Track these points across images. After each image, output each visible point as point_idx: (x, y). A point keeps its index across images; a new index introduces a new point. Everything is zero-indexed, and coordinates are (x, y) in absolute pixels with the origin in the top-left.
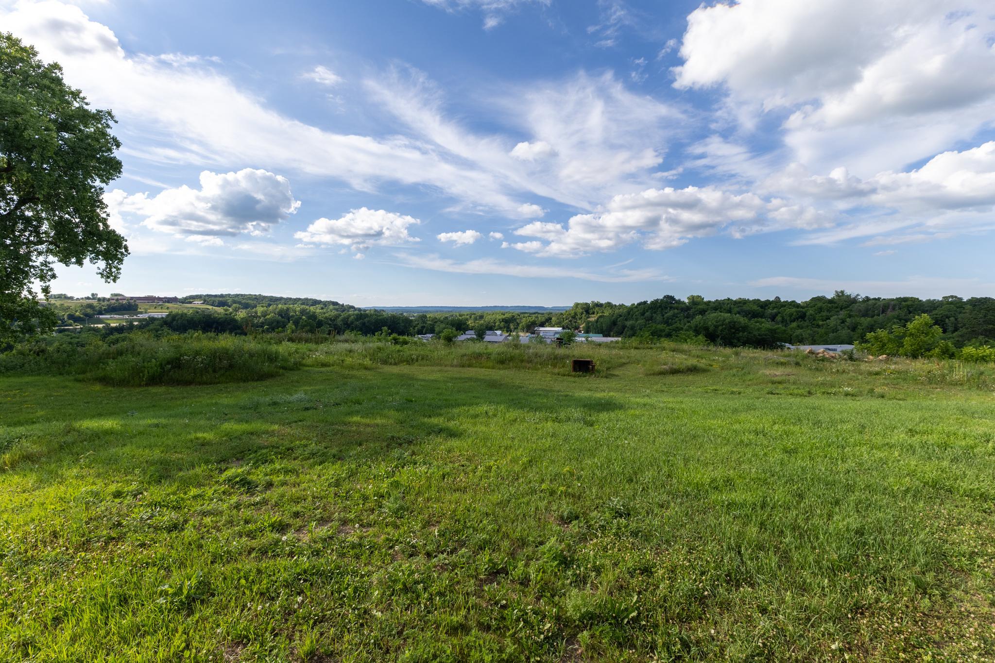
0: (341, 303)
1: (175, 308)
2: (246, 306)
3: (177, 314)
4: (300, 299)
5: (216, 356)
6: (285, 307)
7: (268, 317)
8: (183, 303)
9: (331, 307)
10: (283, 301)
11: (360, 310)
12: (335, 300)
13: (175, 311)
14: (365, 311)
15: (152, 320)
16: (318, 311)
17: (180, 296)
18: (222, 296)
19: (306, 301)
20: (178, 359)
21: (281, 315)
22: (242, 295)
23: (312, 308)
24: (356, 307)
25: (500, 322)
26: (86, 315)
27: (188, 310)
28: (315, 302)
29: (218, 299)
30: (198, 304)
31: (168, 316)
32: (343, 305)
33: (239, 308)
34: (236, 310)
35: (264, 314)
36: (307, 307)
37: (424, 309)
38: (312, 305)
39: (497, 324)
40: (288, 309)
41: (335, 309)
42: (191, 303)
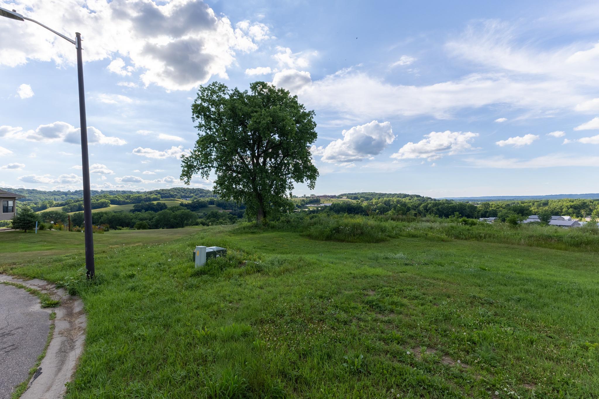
0: (422, 196)
1: (335, 201)
2: (367, 199)
3: (336, 204)
4: (396, 194)
5: (355, 227)
7: (378, 205)
8: (338, 198)
9: (416, 198)
10: (386, 196)
11: (435, 200)
12: (418, 194)
13: (335, 202)
14: (439, 200)
15: (326, 207)
16: (407, 201)
17: (337, 195)
18: (355, 194)
19: (399, 196)
20: (338, 228)
21: (386, 204)
22: (366, 193)
23: (404, 200)
24: (432, 198)
25: (568, 209)
26: (302, 205)
27: (340, 201)
28: (406, 196)
29: (354, 195)
30: (345, 199)
31: (332, 205)
32: (423, 197)
33: (364, 200)
34: (362, 201)
35: (377, 203)
36: (401, 199)
37: (487, 199)
38: (403, 198)
39: (564, 210)
40: (389, 200)
41: (418, 200)
42: (341, 198)
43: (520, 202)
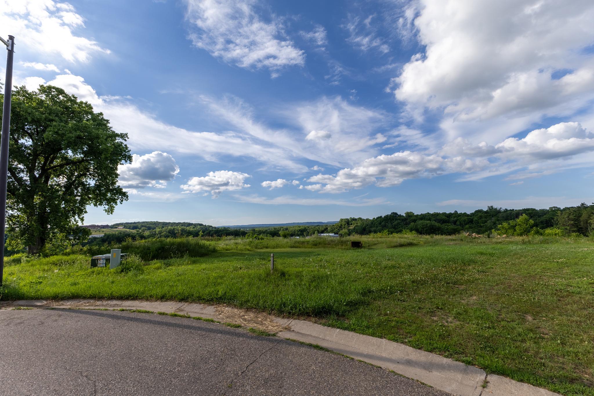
0: (204, 224)
1: (108, 231)
2: (149, 228)
3: (110, 235)
4: (180, 223)
6: (172, 228)
7: (163, 234)
8: (112, 228)
9: (199, 227)
10: (170, 225)
11: (215, 228)
12: (201, 223)
13: (107, 233)
14: (218, 228)
15: (95, 239)
16: (191, 229)
17: (110, 224)
18: (135, 223)
19: (184, 224)
21: (170, 232)
22: (146, 222)
23: (188, 228)
24: (213, 226)
27: (115, 231)
28: (189, 224)
29: (133, 225)
30: (121, 228)
31: (104, 236)
33: (145, 230)
34: (143, 231)
35: (160, 232)
36: (185, 227)
37: (252, 226)
38: (188, 226)
40: (174, 229)
41: (201, 228)
42: (116, 228)
43: (273, 228)
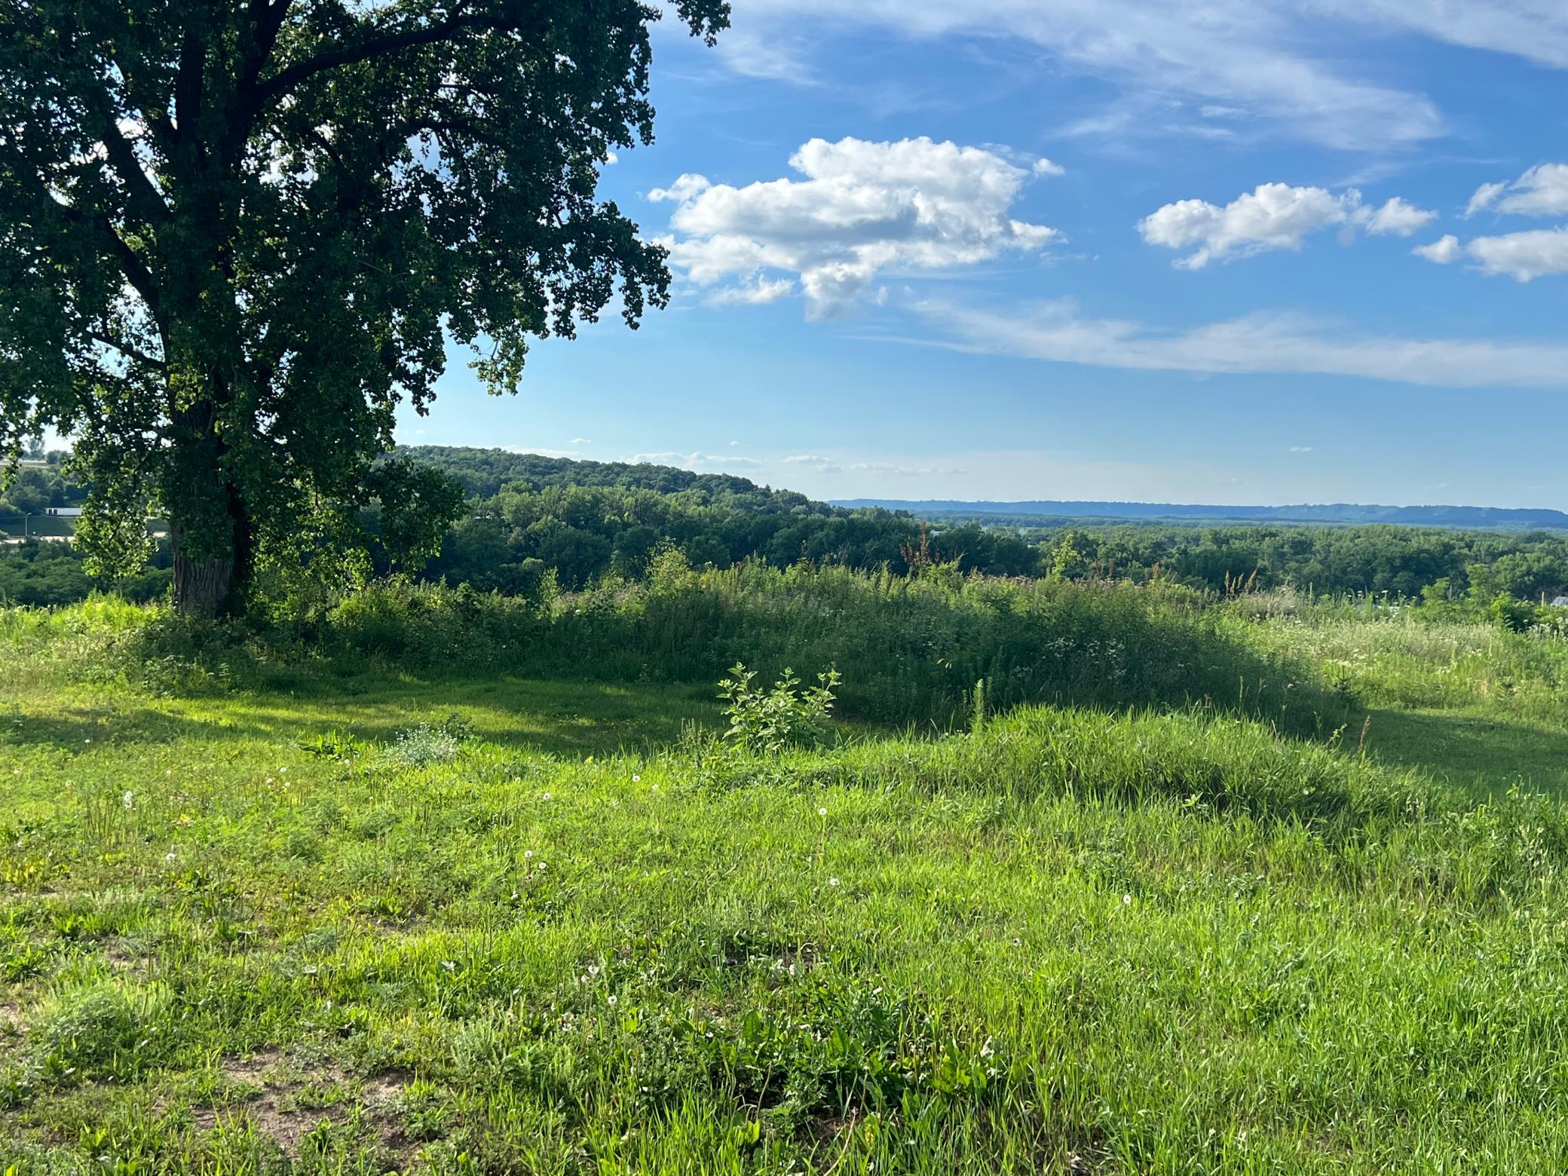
0: (762, 486)
4: (624, 467)
6: (587, 493)
7: (535, 526)
9: (729, 496)
10: (570, 474)
12: (738, 475)
16: (693, 510)
19: (643, 475)
21: (574, 523)
22: (442, 450)
23: (671, 500)
24: (811, 498)
26: (25, 505)
28: (677, 480)
32: (766, 493)
35: (523, 518)
36: (656, 496)
38: (669, 491)
40: (597, 501)
41: (741, 505)
